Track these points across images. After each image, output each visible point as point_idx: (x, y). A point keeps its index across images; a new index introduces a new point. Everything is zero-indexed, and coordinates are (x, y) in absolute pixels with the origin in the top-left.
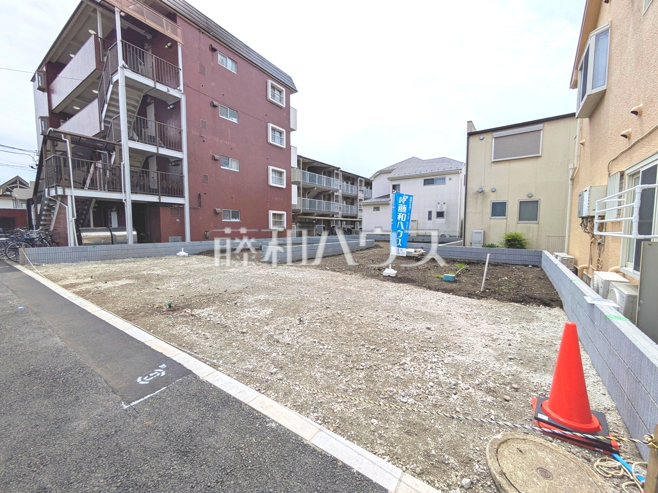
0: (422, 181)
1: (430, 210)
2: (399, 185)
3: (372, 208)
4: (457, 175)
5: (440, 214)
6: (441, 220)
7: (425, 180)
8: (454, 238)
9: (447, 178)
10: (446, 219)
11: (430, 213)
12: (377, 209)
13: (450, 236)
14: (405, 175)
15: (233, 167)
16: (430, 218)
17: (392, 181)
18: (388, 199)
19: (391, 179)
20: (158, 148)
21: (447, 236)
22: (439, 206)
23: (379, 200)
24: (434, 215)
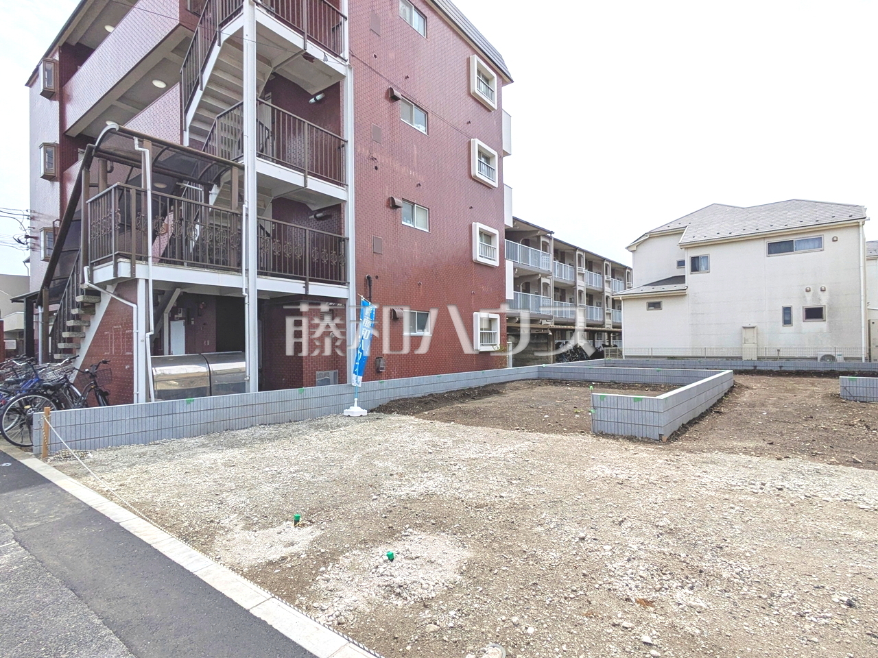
0: (763, 246)
1: (787, 305)
2: (706, 257)
3: (644, 304)
4: (856, 229)
5: (814, 313)
6: (815, 325)
7: (770, 245)
8: (857, 362)
9: (827, 237)
10: (829, 322)
11: (787, 311)
12: (656, 305)
13: (845, 359)
14: (718, 236)
15: (419, 222)
16: (787, 321)
17: (689, 251)
18: (679, 286)
19: (687, 246)
20: (305, 177)
21: (840, 359)
22: (809, 296)
23: (658, 288)
24: (798, 314)
